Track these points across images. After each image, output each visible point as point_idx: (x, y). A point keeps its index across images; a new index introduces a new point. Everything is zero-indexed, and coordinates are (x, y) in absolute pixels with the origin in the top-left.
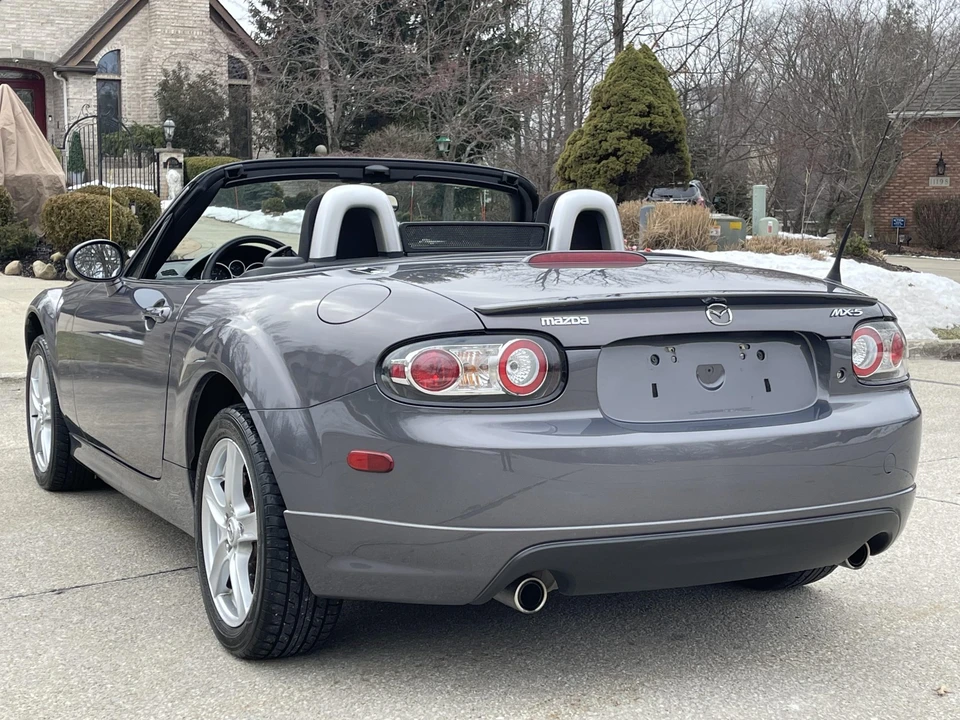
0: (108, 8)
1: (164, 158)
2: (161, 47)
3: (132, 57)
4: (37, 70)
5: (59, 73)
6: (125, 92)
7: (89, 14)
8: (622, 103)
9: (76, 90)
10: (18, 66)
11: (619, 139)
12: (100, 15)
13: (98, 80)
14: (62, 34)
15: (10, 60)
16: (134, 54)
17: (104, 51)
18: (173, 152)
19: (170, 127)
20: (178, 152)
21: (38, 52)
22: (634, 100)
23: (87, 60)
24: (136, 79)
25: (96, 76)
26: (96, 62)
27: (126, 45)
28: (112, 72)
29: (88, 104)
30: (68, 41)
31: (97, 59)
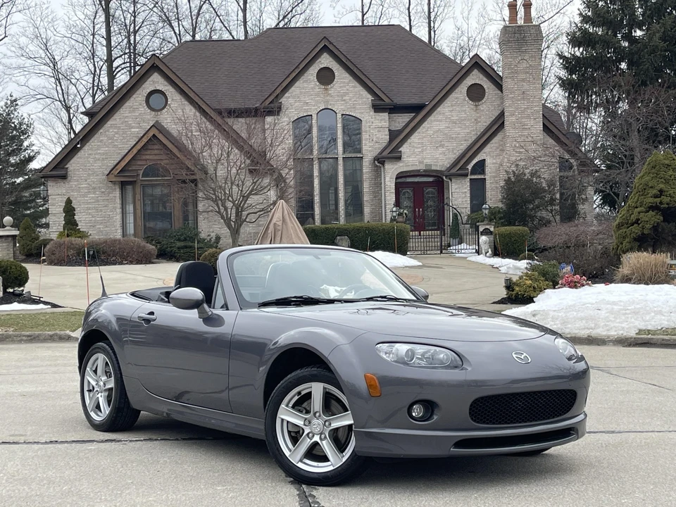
0: (479, 134)
1: (481, 229)
2: (510, 156)
3: (493, 163)
4: (439, 175)
5: (446, 177)
6: (488, 186)
7: (467, 138)
8: (645, 189)
9: (456, 187)
10: (422, 174)
11: (639, 213)
12: (474, 138)
13: (470, 179)
14: (449, 153)
15: (419, 171)
16: (494, 161)
17: (474, 162)
18: (487, 224)
19: (486, 209)
20: (490, 225)
21: (434, 165)
22: (652, 187)
23: (464, 167)
24: (495, 177)
25: (469, 177)
26: (470, 169)
27: (489, 155)
28: (480, 174)
29: (464, 195)
30: (452, 157)
31: (470, 167)
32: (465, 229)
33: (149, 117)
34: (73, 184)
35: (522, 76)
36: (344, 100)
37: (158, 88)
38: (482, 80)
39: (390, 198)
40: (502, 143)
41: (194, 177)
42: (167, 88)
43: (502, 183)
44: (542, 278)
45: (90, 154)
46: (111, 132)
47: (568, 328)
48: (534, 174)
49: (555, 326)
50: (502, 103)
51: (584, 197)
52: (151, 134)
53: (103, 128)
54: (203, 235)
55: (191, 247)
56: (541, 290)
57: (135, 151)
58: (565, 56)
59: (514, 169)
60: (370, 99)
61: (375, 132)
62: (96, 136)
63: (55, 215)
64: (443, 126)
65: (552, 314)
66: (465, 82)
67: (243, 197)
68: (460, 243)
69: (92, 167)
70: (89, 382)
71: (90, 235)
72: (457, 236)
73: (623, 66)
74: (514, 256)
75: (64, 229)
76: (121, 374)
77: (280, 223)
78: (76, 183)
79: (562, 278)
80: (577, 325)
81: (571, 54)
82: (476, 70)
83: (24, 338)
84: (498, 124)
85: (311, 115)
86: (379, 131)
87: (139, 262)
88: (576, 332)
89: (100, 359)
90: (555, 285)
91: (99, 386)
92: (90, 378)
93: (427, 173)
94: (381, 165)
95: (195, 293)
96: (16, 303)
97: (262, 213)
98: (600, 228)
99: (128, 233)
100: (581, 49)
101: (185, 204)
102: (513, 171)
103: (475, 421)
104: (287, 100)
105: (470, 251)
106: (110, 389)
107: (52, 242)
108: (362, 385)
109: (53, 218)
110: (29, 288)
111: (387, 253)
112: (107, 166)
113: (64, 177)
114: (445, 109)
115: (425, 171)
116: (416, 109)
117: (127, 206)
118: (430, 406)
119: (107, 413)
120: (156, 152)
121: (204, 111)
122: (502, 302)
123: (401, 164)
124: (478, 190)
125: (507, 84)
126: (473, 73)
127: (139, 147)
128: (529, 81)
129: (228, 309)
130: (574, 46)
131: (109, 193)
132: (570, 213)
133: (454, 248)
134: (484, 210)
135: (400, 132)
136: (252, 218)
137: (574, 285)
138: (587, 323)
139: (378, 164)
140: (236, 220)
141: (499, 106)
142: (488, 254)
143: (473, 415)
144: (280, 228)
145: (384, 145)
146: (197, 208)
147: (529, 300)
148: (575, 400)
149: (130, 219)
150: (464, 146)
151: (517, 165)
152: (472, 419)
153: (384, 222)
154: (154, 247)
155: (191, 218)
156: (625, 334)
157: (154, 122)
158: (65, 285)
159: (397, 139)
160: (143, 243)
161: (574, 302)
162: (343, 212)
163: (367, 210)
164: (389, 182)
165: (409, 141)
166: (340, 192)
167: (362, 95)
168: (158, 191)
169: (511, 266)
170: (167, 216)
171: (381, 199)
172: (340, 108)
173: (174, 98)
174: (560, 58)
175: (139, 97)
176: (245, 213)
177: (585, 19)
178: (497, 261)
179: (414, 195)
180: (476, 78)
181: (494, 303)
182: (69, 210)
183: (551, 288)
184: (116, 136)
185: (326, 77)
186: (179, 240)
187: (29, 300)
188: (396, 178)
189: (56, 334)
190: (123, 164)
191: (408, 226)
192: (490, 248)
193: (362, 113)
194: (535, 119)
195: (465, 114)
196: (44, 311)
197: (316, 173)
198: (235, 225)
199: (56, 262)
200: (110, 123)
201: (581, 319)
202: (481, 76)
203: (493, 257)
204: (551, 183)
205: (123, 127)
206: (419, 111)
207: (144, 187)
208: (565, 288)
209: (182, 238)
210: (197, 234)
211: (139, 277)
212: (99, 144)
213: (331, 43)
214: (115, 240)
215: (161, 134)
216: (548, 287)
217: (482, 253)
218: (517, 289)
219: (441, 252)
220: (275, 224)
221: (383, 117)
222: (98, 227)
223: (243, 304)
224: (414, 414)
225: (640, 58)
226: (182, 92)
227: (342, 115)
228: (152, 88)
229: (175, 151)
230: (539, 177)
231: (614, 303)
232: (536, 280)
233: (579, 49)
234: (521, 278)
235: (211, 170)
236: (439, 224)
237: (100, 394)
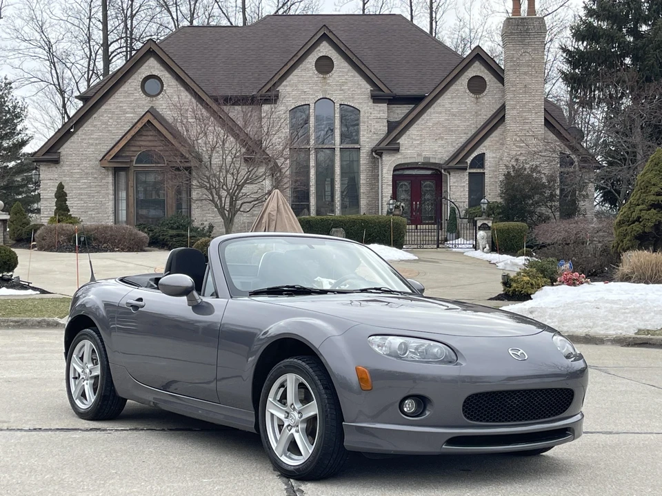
0: (479, 127)
1: (479, 224)
2: (510, 150)
3: (493, 157)
4: (437, 168)
5: (445, 170)
6: (487, 180)
7: (466, 131)
8: (647, 187)
10: (422, 166)
11: (641, 210)
12: (474, 131)
13: (469, 173)
14: (448, 146)
15: (417, 163)
16: (494, 155)
17: (474, 155)
18: (485, 219)
19: (484, 203)
20: (488, 219)
21: (432, 158)
22: (654, 185)
23: (463, 160)
24: (494, 171)
25: (468, 171)
26: (469, 162)
27: (489, 149)
28: (479, 168)
29: (462, 189)
30: (452, 150)
31: (469, 160)
32: (463, 223)
33: (143, 102)
34: (66, 168)
35: (525, 69)
36: (342, 90)
37: (154, 74)
38: (483, 72)
39: (388, 190)
40: (502, 137)
41: (187, 165)
42: (163, 73)
43: (502, 178)
44: (540, 275)
45: (83, 139)
46: (105, 118)
47: (566, 326)
48: (534, 169)
49: (553, 324)
50: (503, 96)
51: (584, 193)
52: (145, 120)
53: (98, 113)
54: (196, 224)
55: (183, 235)
56: (539, 287)
57: (129, 136)
58: (568, 50)
59: (514, 164)
60: (369, 90)
61: (373, 123)
62: (90, 120)
63: (46, 199)
64: (443, 118)
65: (550, 311)
66: (466, 74)
67: (238, 186)
68: (458, 237)
69: (85, 152)
70: (75, 369)
71: (82, 221)
72: (454, 230)
73: (628, 61)
74: (512, 252)
75: (55, 214)
76: (108, 362)
77: (274, 213)
78: (68, 168)
79: (561, 275)
80: (575, 324)
81: (574, 48)
82: (477, 62)
83: (11, 323)
84: (499, 118)
85: (309, 105)
86: (377, 122)
87: (130, 250)
88: (574, 330)
89: (86, 346)
90: (553, 282)
91: (85, 373)
92: (76, 365)
93: (425, 166)
94: (378, 157)
95: (186, 280)
96: (4, 288)
97: (256, 203)
98: (601, 226)
99: (120, 219)
100: (585, 43)
101: (179, 192)
102: (513, 166)
103: (468, 418)
104: (284, 89)
105: (468, 246)
106: (96, 377)
107: (43, 227)
108: (353, 378)
109: (45, 202)
110: (18, 273)
111: (383, 246)
112: (101, 151)
113: (56, 162)
114: (445, 101)
115: (423, 163)
116: (415, 100)
117: (120, 193)
118: (422, 402)
119: (93, 400)
120: (150, 138)
121: (200, 97)
122: (499, 298)
123: (399, 157)
124: (477, 184)
125: (509, 77)
126: (475, 65)
127: (133, 133)
128: (531, 75)
129: (218, 297)
130: (577, 40)
131: (102, 179)
132: (569, 209)
133: (451, 242)
134: (482, 205)
135: (399, 123)
136: (246, 207)
137: (572, 283)
138: (584, 321)
139: (376, 156)
140: (230, 209)
141: (500, 99)
142: (485, 249)
143: (466, 412)
144: (274, 218)
145: (382, 136)
146: (190, 196)
147: (527, 297)
148: (572, 399)
149: (123, 205)
150: (464, 139)
151: (517, 160)
152: (465, 416)
153: (380, 214)
154: (146, 235)
155: (184, 206)
156: (624, 334)
157: (148, 108)
158: (55, 271)
159: (396, 130)
160: (136, 230)
161: (572, 300)
162: (338, 203)
163: (363, 202)
164: (387, 175)
165: (408, 133)
166: (336, 183)
167: (360, 85)
168: (151, 178)
169: (509, 262)
170: (161, 204)
171: (378, 192)
172: (338, 98)
173: (170, 84)
174: (564, 52)
175: (134, 82)
176: (239, 202)
177: (590, 12)
178: (495, 257)
179: (411, 188)
180: (477, 70)
181: (491, 299)
182: (61, 195)
183: (548, 285)
184: (110, 121)
185: (324, 66)
186: (172, 228)
187: (17, 286)
188: (394, 171)
189: (44, 321)
190: (117, 150)
191: (405, 220)
192: (488, 243)
193: (360, 103)
194: (536, 113)
195: (466, 106)
196: (32, 297)
197: (312, 163)
198: (229, 214)
199: (46, 247)
200: (104, 108)
201: (579, 317)
202: (483, 68)
203: (490, 252)
204: (551, 179)
205: (117, 112)
206: (418, 102)
207: (137, 173)
208: (563, 286)
209: (175, 226)
210: (190, 222)
211: (130, 265)
212: (92, 128)
213: (330, 31)
214: (107, 227)
215: (155, 120)
216: (546, 284)
217: (479, 249)
218: (515, 285)
219: (438, 247)
220: (270, 213)
221: (382, 108)
222: (89, 213)
223: (234, 293)
224: (405, 409)
225: (645, 54)
226: (178, 78)
227: (341, 105)
228: (148, 73)
229: (169, 137)
230: (539, 172)
231: (613, 302)
232: (534, 277)
233: (583, 43)
234: (519, 274)
235: (206, 157)
236: (437, 218)
237: (86, 382)
